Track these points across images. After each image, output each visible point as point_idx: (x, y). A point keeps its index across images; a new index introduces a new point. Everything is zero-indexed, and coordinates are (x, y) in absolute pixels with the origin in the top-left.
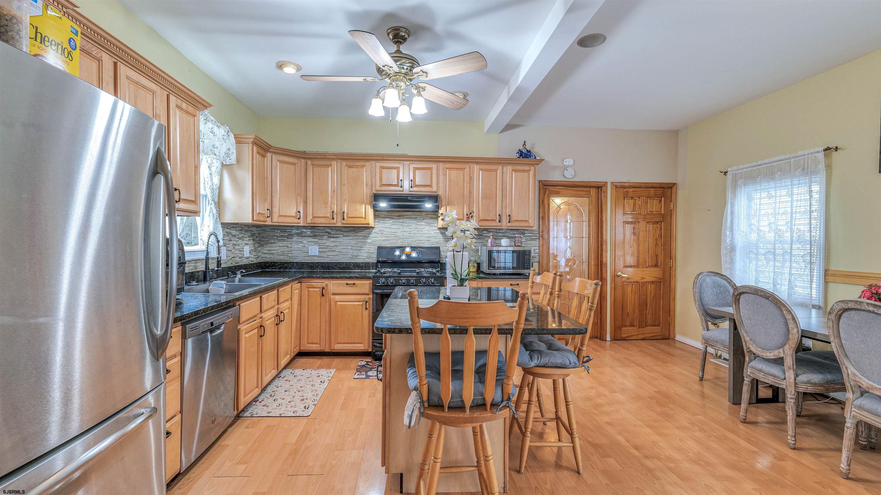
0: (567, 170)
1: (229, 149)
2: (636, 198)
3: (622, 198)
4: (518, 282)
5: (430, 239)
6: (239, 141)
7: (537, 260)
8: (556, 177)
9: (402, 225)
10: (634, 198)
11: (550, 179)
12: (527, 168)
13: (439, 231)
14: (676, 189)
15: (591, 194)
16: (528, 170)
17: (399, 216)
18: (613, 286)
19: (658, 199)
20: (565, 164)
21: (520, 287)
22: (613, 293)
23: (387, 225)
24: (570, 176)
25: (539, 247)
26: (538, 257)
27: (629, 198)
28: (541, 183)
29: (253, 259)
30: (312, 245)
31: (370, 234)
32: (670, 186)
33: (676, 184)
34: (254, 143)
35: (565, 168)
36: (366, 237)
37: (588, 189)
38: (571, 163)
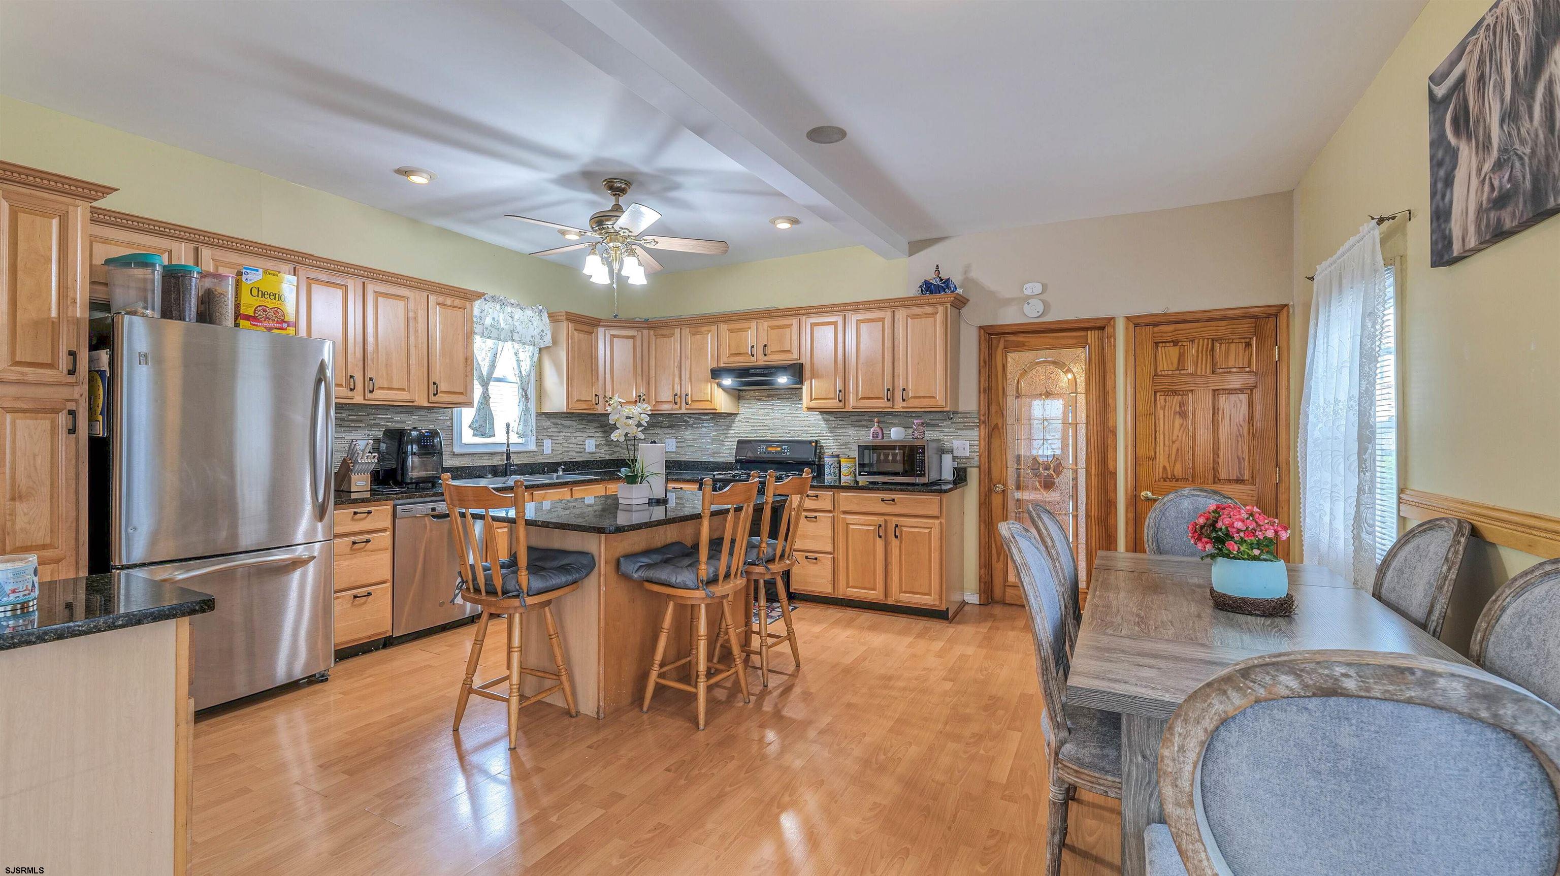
0: (1028, 303)
1: (542, 331)
2: (1185, 344)
3: (1151, 344)
4: (893, 496)
5: (809, 429)
6: (553, 318)
7: (977, 464)
8: (1009, 317)
9: (772, 409)
10: (1180, 344)
11: (1000, 322)
12: (929, 310)
13: (821, 417)
14: (1288, 317)
15: (1089, 341)
16: (933, 314)
17: (768, 396)
18: (1131, 515)
19: (1243, 340)
20: (1026, 292)
21: (895, 504)
22: (1131, 530)
23: (754, 410)
24: (1032, 313)
25: (979, 441)
26: (977, 458)
27: (1168, 344)
28: (982, 331)
29: (603, 455)
30: (670, 438)
31: (733, 422)
32: (1273, 311)
33: (1286, 305)
34: (567, 319)
35: (1027, 299)
36: (729, 427)
37: (1082, 333)
38: (1038, 288)
